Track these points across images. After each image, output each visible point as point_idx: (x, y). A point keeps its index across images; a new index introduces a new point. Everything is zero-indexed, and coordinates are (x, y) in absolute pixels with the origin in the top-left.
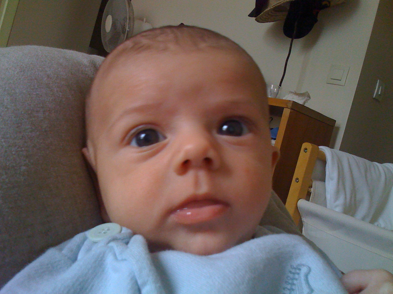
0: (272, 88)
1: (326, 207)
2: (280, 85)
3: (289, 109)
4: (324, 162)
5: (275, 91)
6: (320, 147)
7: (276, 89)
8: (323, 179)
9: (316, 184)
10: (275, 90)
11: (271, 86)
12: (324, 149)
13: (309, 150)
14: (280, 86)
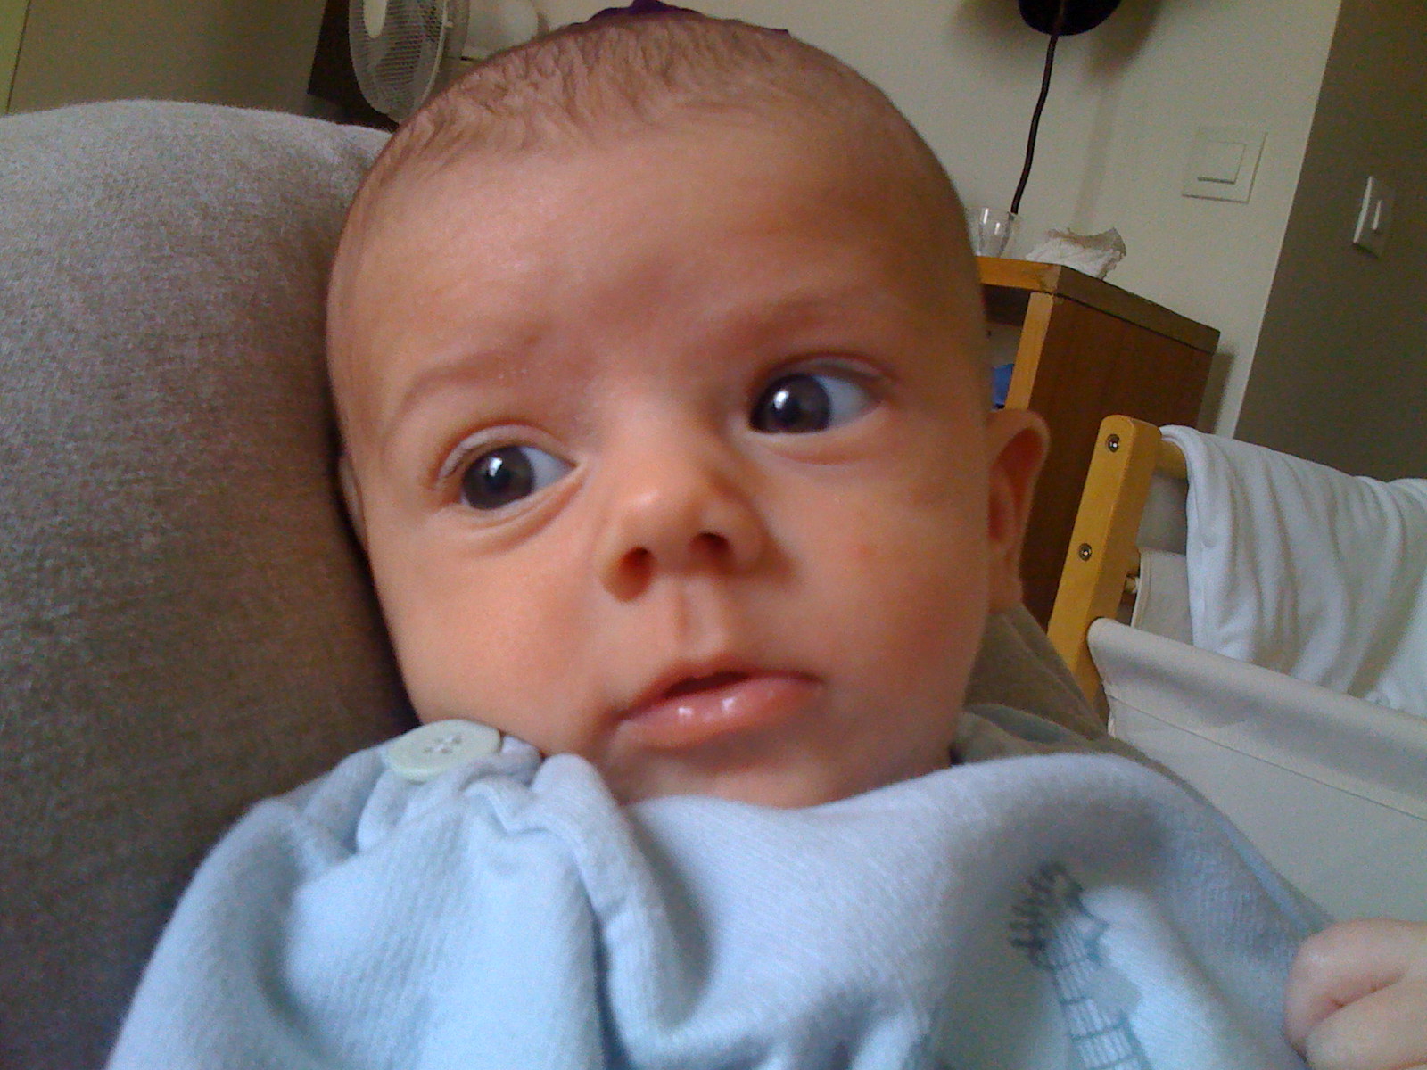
0: (985, 221)
1: (1192, 644)
2: (1015, 209)
3: (1051, 297)
4: (1181, 483)
5: (996, 233)
6: (1165, 430)
7: (998, 225)
8: (1178, 545)
9: (1154, 565)
10: (995, 227)
11: (980, 214)
12: (1180, 436)
13: (1126, 444)
14: (1012, 211)
